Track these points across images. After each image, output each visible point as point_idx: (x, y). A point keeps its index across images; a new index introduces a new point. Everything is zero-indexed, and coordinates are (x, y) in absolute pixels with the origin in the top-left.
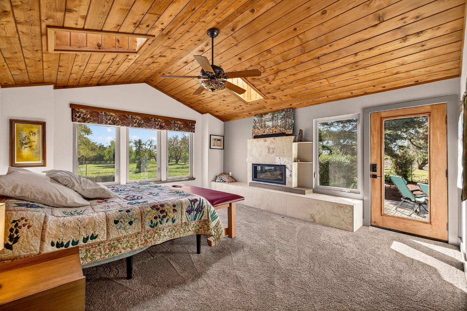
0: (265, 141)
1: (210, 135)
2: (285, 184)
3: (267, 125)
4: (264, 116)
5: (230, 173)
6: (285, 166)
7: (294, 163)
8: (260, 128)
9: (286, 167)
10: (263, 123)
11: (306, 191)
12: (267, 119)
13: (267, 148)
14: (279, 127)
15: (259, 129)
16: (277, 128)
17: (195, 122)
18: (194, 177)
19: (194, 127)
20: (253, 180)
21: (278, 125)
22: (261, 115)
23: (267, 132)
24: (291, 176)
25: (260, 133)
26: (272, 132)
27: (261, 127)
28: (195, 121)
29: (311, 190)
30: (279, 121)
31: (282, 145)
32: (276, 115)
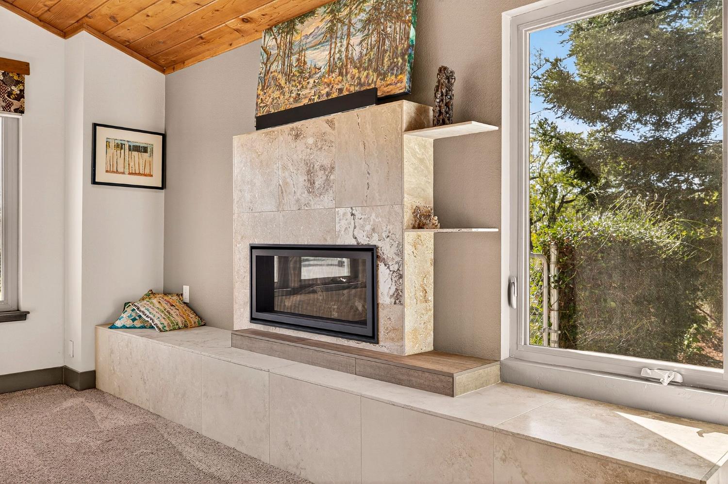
0: (297, 136)
1: (95, 125)
2: (373, 338)
3: (309, 65)
4: (299, 26)
5: (186, 290)
6: (371, 250)
7: (411, 236)
8: (282, 82)
9: (378, 257)
10: (297, 56)
11: (461, 378)
12: (310, 39)
13: (304, 169)
14: (355, 67)
15: (280, 87)
16: (347, 73)
17: (23, 68)
18: (23, 308)
19: (22, 91)
20: (253, 319)
21: (352, 60)
22: (289, 24)
23: (309, 94)
24: (398, 297)
25: (286, 103)
26: (328, 94)
27: (289, 78)
28: (27, 65)
29: (493, 370)
30: (355, 40)
31: (361, 147)
32: (346, 12)
